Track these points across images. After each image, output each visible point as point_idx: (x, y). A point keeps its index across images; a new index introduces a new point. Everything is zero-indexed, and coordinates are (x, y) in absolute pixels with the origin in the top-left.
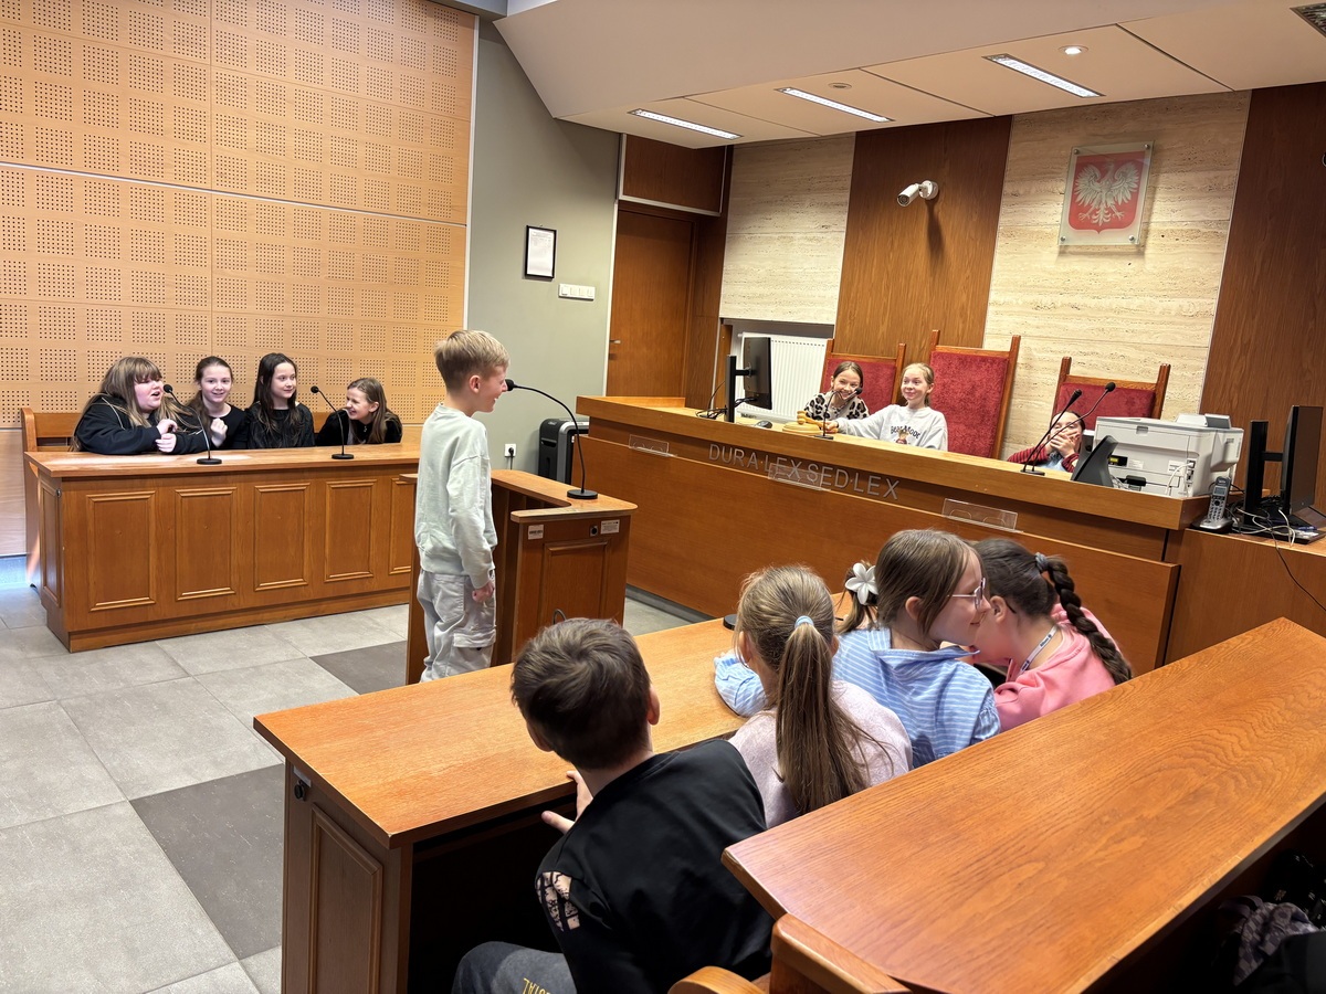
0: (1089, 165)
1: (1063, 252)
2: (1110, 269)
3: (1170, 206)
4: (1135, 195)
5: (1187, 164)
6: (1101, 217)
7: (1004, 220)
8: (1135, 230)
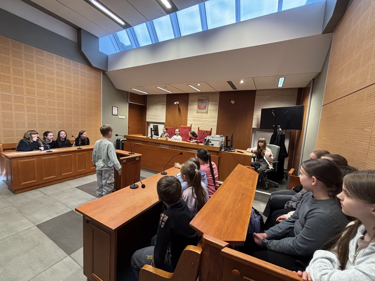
0: (200, 101)
1: (197, 112)
2: (204, 115)
3: (211, 106)
4: (206, 105)
5: (212, 101)
6: (202, 108)
7: (189, 108)
8: (206, 110)
